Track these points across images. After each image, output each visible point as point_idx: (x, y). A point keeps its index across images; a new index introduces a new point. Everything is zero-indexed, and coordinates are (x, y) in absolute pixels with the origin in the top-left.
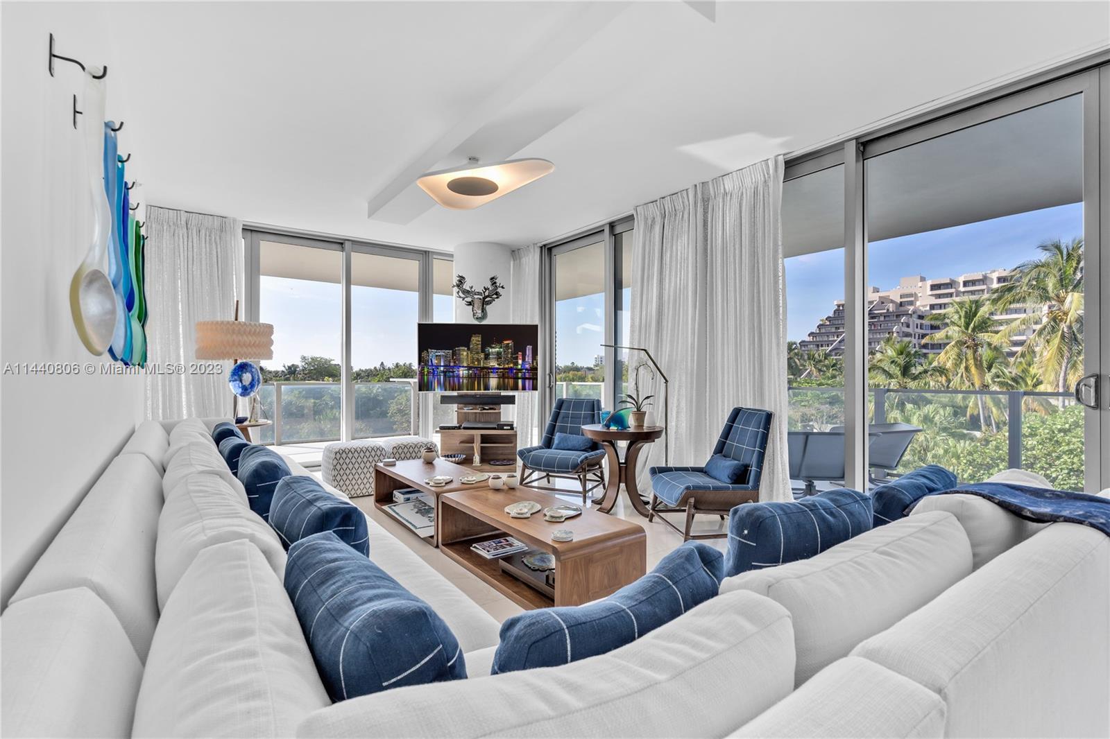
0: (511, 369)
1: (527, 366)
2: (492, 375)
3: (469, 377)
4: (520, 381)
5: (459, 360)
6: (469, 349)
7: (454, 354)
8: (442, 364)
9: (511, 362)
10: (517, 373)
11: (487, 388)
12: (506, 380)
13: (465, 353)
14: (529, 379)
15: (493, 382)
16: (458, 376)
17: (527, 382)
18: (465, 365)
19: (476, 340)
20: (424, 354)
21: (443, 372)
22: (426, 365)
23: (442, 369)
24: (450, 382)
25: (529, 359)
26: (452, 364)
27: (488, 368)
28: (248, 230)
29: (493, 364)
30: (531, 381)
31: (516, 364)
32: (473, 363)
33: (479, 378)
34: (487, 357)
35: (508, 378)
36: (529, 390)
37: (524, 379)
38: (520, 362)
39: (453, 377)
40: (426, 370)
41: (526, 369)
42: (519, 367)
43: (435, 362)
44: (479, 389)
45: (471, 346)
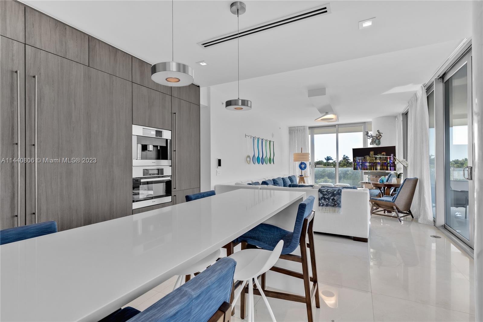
0: (385, 163)
1: (392, 162)
2: (378, 165)
3: (370, 166)
4: (389, 167)
5: (366, 160)
6: (369, 156)
7: (364, 158)
8: (361, 162)
9: (385, 160)
10: (388, 164)
11: (376, 169)
12: (384, 167)
13: (368, 158)
14: (392, 166)
15: (379, 168)
16: (366, 166)
17: (392, 167)
18: (368, 162)
19: (372, 153)
20: (355, 159)
21: (361, 164)
22: (355, 162)
23: (361, 163)
24: (364, 168)
25: (392, 159)
26: (364, 162)
27: (376, 163)
28: (310, 128)
29: (378, 161)
30: (393, 167)
31: (387, 161)
32: (371, 161)
33: (373, 166)
34: (376, 158)
35: (384, 166)
36: (393, 170)
37: (390, 166)
38: (389, 160)
39: (364, 166)
40: (355, 164)
41: (391, 163)
42: (388, 162)
43: (358, 161)
44: (374, 170)
45: (370, 155)
